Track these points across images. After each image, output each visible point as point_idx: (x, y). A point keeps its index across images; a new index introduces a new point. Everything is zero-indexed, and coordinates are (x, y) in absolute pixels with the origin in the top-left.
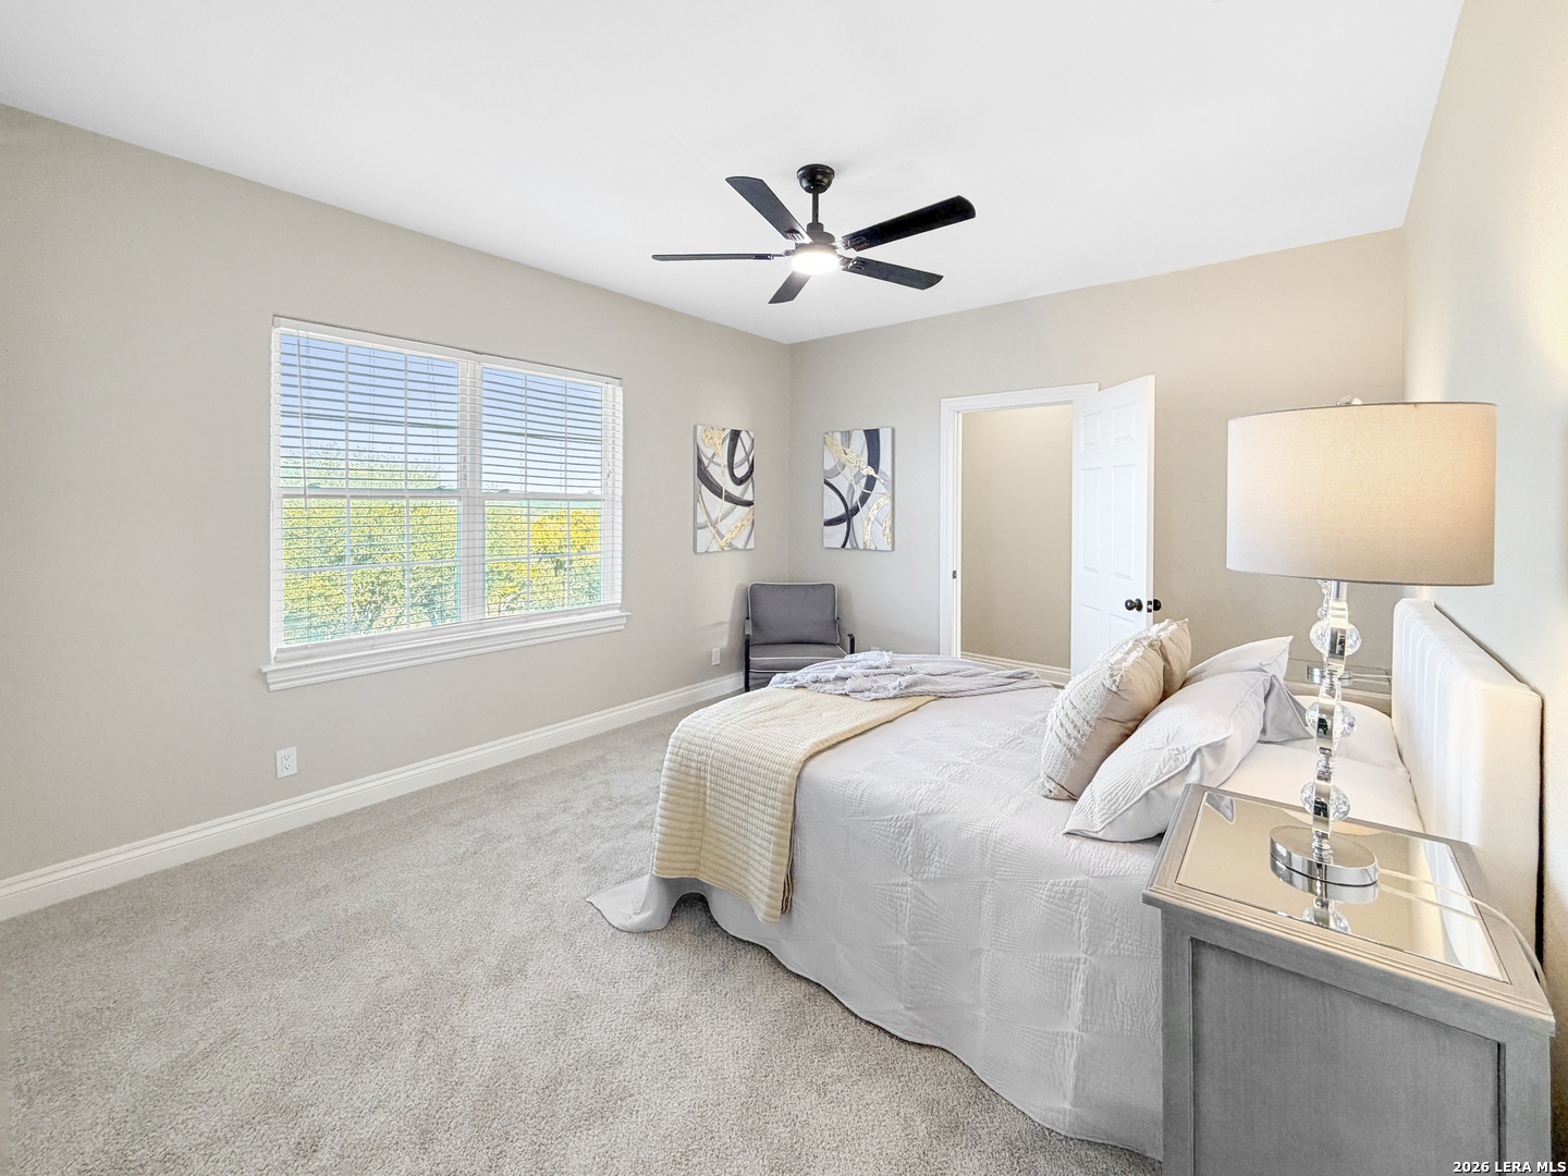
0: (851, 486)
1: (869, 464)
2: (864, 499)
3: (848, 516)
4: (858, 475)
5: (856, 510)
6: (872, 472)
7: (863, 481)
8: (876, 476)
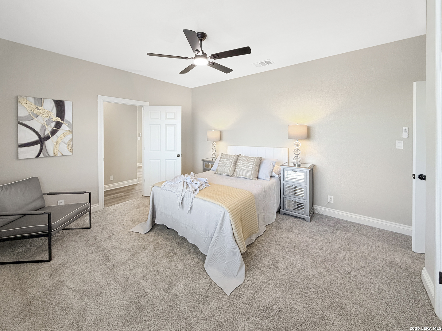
0: (43, 126)
1: (57, 116)
2: (53, 132)
3: (42, 141)
4: (49, 122)
5: (48, 138)
6: (59, 120)
7: (53, 124)
8: (62, 122)
